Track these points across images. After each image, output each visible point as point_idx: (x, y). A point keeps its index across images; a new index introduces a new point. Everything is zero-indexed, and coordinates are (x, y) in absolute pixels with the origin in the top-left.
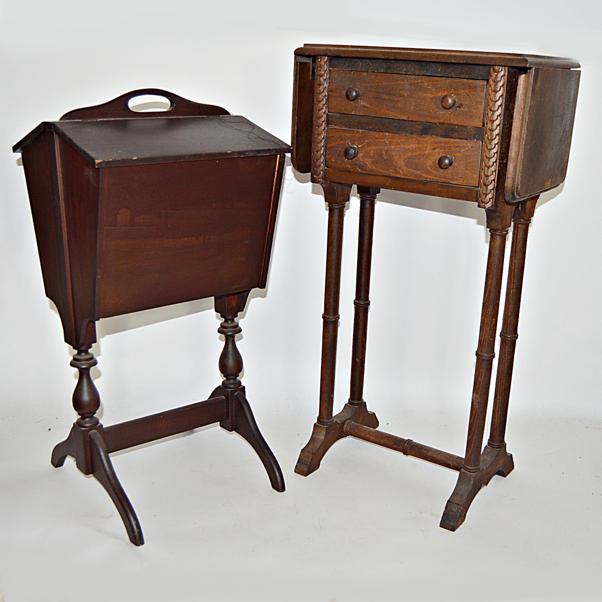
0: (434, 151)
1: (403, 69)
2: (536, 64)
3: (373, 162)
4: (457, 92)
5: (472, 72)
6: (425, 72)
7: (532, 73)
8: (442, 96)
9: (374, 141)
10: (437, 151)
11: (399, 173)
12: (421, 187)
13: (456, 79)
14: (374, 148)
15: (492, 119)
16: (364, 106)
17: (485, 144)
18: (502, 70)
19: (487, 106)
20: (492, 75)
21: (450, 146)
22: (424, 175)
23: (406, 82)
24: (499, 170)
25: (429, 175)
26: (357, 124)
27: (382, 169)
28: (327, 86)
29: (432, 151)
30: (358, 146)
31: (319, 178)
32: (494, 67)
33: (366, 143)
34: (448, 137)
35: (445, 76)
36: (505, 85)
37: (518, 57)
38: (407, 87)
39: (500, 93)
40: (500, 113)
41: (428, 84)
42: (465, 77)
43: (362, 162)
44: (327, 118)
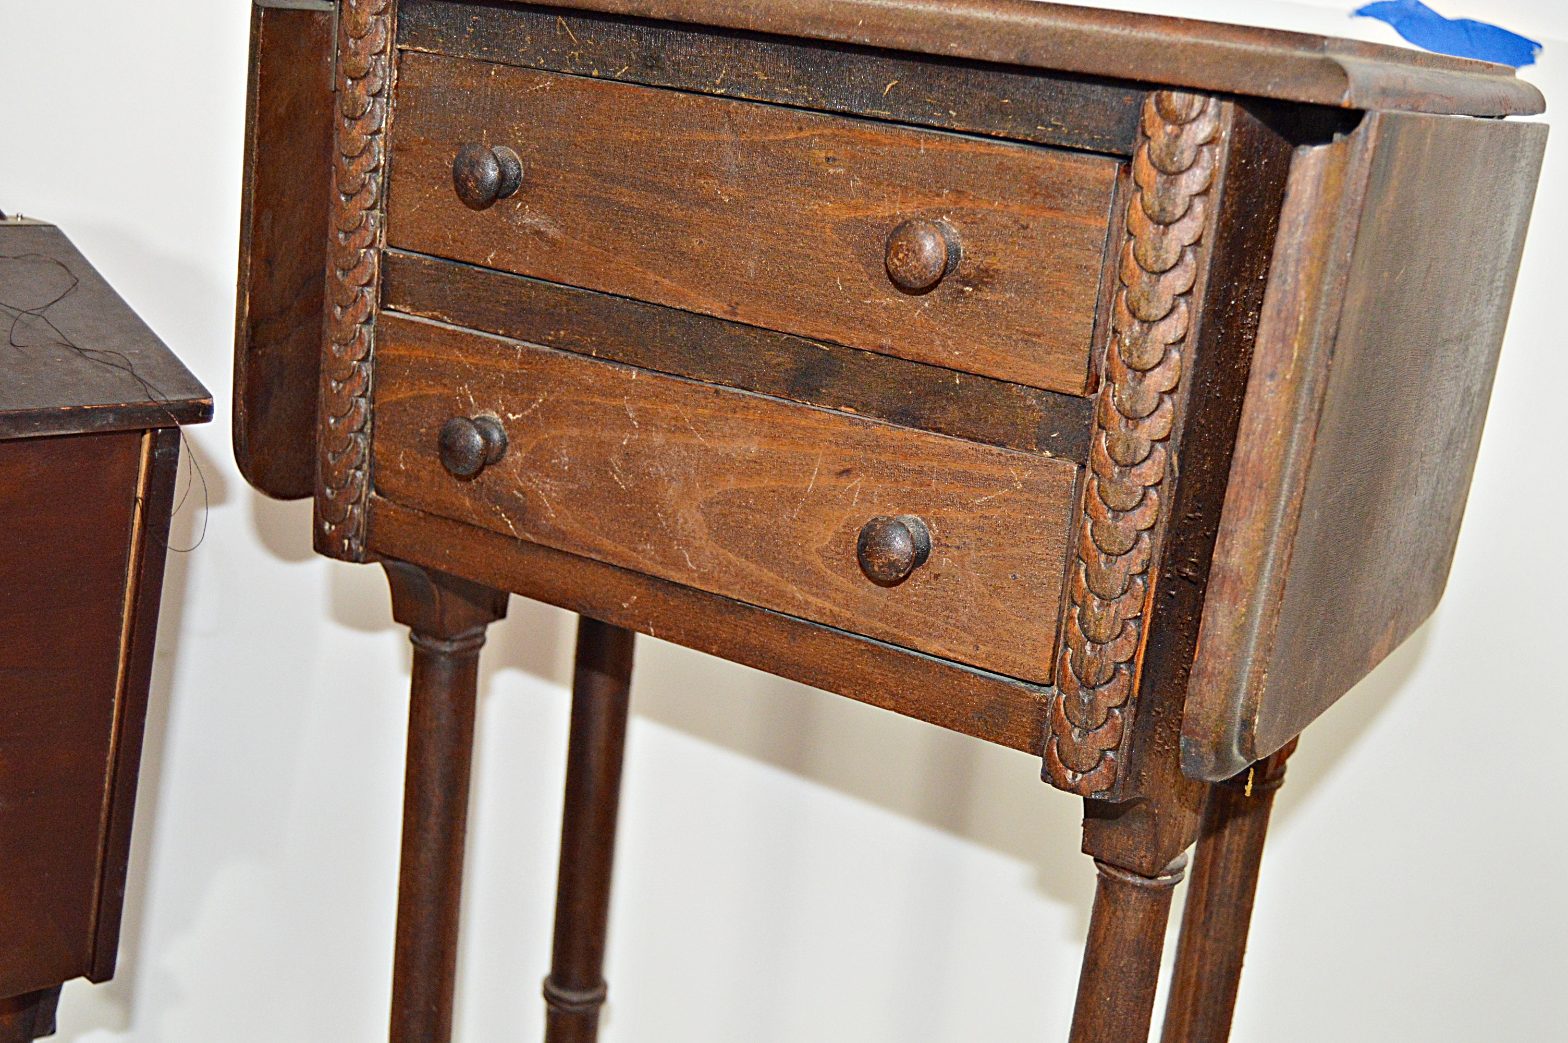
0: (843, 479)
1: (718, 70)
2: (1384, 92)
3: (570, 499)
4: (970, 205)
5: (1049, 112)
6: (816, 96)
7: (1367, 138)
8: (893, 217)
9: (576, 403)
10: (857, 482)
11: (678, 564)
12: (780, 643)
13: (967, 141)
14: (575, 432)
15: (1135, 359)
16: (538, 233)
17: (1096, 483)
18: (1202, 112)
19: (1116, 288)
20: (1149, 133)
21: (921, 472)
22: (792, 588)
23: (726, 135)
24: (1155, 613)
25: (817, 595)
26: (506, 314)
27: (607, 536)
28: (384, 125)
29: (833, 482)
30: (504, 417)
31: (344, 538)
32: (1165, 93)
33: (541, 405)
34: (914, 421)
35: (913, 119)
36: (1216, 194)
37: (1296, 49)
38: (733, 160)
39: (1184, 232)
40: (1180, 333)
41: (830, 154)
42: (1014, 135)
43: (519, 490)
44: (384, 271)
